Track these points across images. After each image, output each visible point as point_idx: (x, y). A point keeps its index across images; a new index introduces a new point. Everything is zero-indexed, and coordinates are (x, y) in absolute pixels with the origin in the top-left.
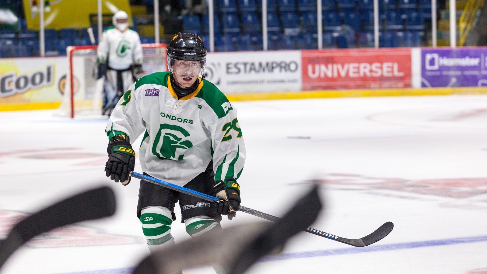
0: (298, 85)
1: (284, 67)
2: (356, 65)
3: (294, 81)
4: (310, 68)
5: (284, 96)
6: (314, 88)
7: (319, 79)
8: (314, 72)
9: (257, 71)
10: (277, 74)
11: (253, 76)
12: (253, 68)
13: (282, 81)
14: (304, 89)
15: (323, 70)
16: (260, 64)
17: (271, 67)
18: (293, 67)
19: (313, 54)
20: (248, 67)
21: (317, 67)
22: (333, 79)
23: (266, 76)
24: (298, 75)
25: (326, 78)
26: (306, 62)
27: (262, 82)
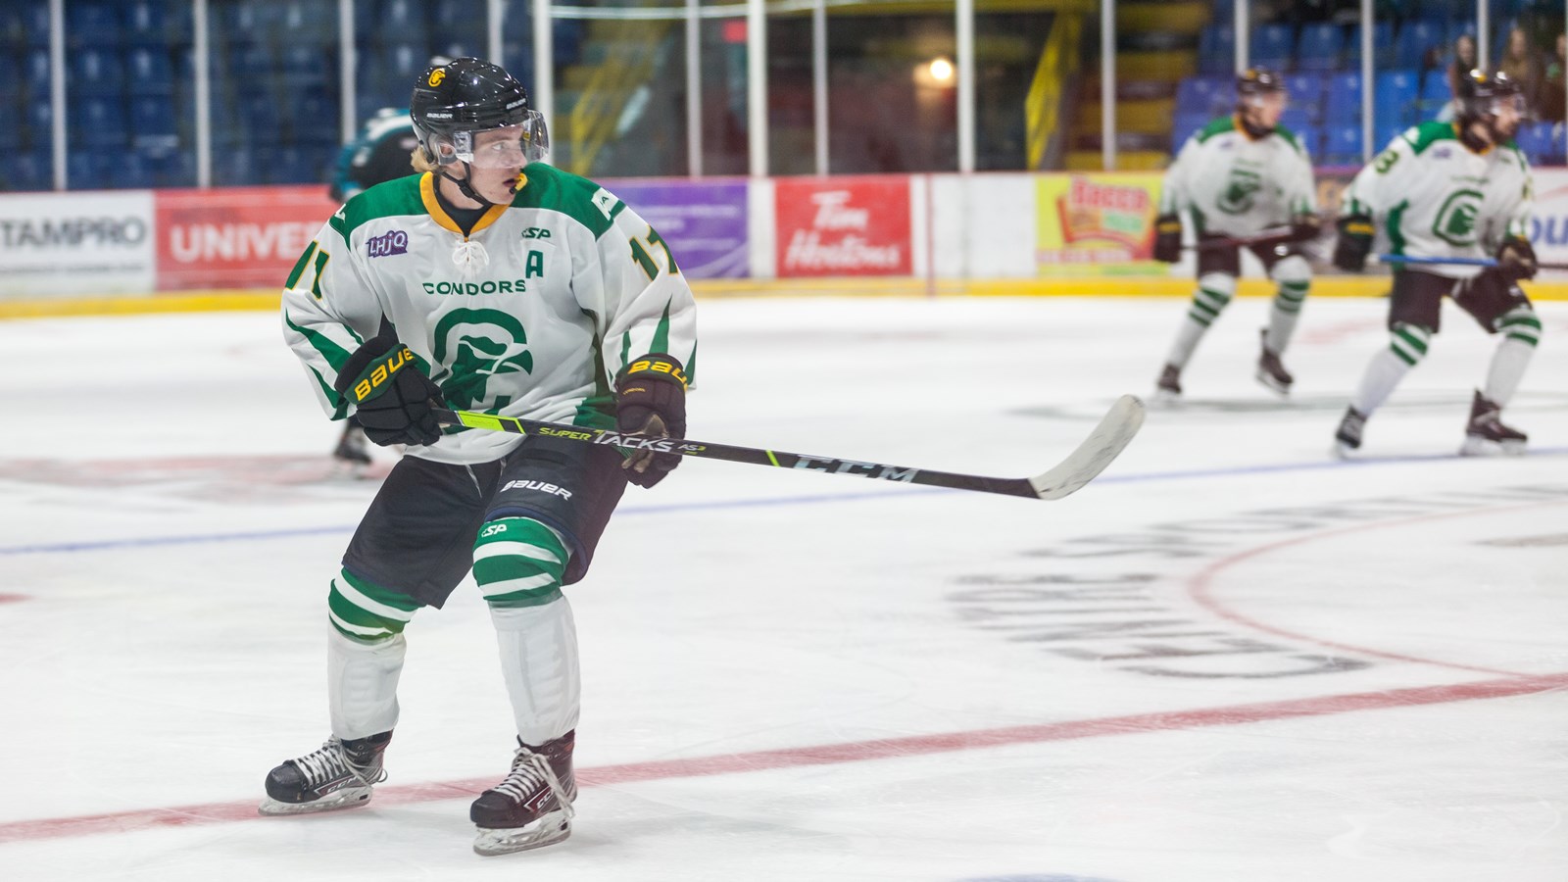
0: (147, 278)
1: (112, 232)
2: (295, 226)
3: (135, 268)
4: (177, 236)
5: (108, 307)
6: (189, 285)
7: (201, 263)
8: (187, 245)
9: (37, 243)
10: (91, 250)
11: (28, 255)
12: (27, 235)
13: (104, 269)
14: (162, 287)
15: (210, 241)
16: (47, 227)
17: (73, 233)
18: (132, 232)
19: (186, 200)
20: (15, 233)
21: (195, 234)
22: (235, 263)
23: (61, 255)
24: (145, 253)
25: (219, 262)
26: (167, 220)
27: (50, 270)
